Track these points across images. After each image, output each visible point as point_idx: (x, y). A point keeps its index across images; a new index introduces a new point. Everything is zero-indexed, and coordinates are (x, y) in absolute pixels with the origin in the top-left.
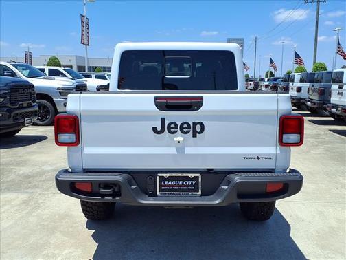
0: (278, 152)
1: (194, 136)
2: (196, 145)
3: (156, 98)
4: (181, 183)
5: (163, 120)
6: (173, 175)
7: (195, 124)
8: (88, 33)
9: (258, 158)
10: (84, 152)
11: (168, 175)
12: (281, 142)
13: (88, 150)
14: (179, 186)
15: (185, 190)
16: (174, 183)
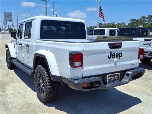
1: (120, 58)
2: (120, 62)
5: (111, 52)
6: (112, 74)
7: (120, 53)
11: (110, 75)
14: (113, 78)
15: (115, 80)
16: (112, 78)
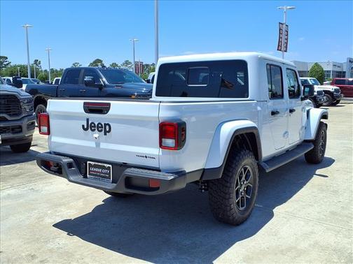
0: (161, 154)
3: (85, 103)
4: (100, 170)
8: (287, 39)
9: (146, 157)
10: (52, 140)
12: (161, 146)
13: (54, 139)
